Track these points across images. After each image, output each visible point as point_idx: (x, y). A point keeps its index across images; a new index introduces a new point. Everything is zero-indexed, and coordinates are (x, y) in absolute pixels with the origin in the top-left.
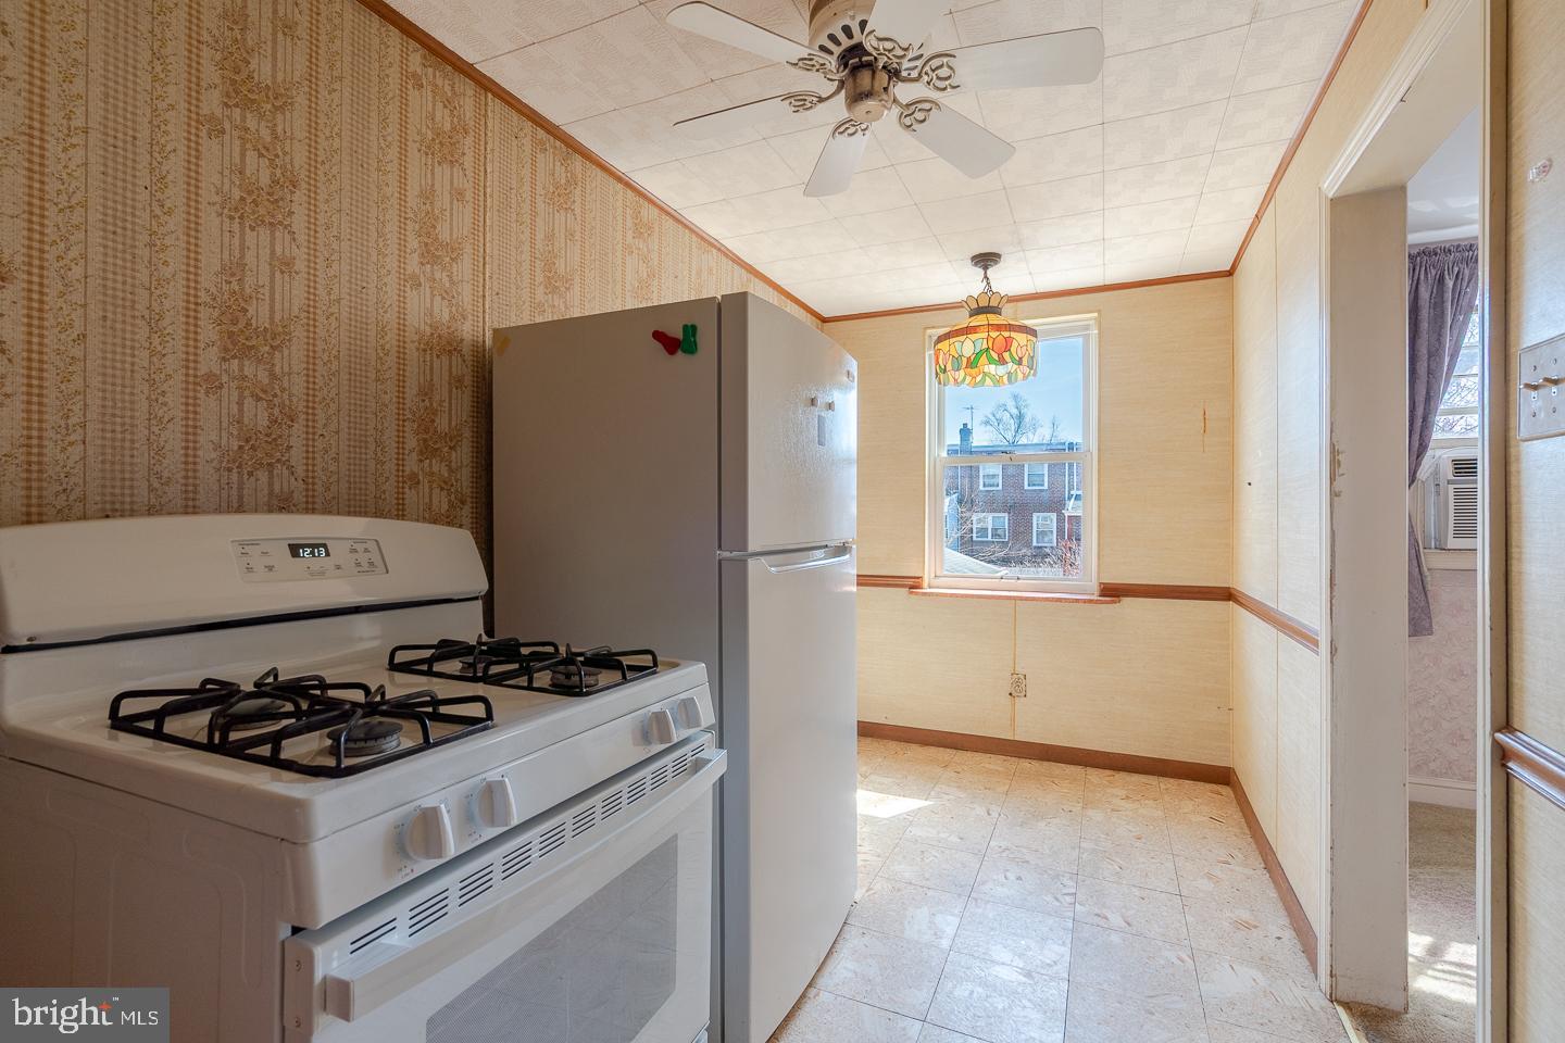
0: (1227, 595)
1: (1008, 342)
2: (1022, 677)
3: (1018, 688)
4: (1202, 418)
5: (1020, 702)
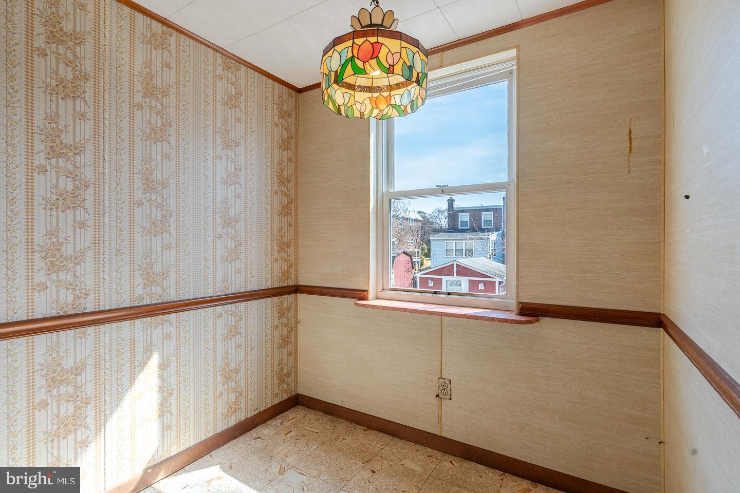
0: (657, 321)
1: (376, 48)
2: (448, 382)
3: (444, 392)
4: (627, 137)
5: (446, 403)
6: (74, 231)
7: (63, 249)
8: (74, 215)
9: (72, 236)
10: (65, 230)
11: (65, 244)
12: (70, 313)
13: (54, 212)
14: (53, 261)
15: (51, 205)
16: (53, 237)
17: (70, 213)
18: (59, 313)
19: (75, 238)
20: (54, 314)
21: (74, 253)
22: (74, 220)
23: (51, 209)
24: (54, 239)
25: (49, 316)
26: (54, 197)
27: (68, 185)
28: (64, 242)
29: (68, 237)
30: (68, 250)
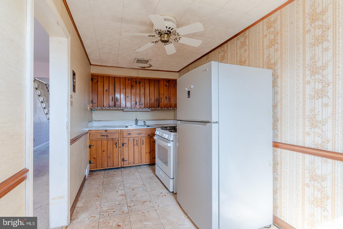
6: (322, 109)
7: (317, 117)
8: (322, 101)
9: (321, 111)
10: (318, 108)
11: (318, 115)
12: (320, 149)
13: (313, 101)
14: (313, 123)
15: (312, 97)
16: (312, 112)
17: (320, 100)
18: (314, 147)
19: (322, 112)
20: (313, 147)
21: (322, 120)
22: (322, 103)
23: (312, 99)
24: (313, 113)
25: (311, 147)
26: (313, 93)
27: (319, 86)
28: (317, 114)
29: (319, 112)
30: (319, 118)
